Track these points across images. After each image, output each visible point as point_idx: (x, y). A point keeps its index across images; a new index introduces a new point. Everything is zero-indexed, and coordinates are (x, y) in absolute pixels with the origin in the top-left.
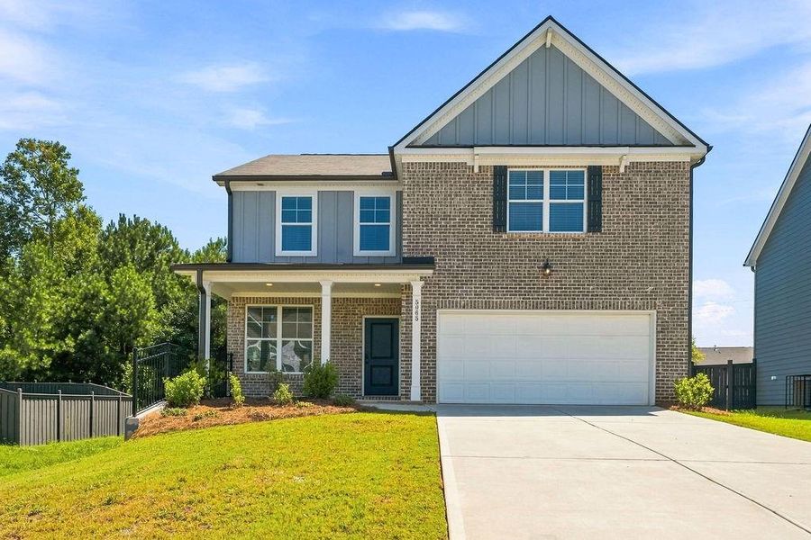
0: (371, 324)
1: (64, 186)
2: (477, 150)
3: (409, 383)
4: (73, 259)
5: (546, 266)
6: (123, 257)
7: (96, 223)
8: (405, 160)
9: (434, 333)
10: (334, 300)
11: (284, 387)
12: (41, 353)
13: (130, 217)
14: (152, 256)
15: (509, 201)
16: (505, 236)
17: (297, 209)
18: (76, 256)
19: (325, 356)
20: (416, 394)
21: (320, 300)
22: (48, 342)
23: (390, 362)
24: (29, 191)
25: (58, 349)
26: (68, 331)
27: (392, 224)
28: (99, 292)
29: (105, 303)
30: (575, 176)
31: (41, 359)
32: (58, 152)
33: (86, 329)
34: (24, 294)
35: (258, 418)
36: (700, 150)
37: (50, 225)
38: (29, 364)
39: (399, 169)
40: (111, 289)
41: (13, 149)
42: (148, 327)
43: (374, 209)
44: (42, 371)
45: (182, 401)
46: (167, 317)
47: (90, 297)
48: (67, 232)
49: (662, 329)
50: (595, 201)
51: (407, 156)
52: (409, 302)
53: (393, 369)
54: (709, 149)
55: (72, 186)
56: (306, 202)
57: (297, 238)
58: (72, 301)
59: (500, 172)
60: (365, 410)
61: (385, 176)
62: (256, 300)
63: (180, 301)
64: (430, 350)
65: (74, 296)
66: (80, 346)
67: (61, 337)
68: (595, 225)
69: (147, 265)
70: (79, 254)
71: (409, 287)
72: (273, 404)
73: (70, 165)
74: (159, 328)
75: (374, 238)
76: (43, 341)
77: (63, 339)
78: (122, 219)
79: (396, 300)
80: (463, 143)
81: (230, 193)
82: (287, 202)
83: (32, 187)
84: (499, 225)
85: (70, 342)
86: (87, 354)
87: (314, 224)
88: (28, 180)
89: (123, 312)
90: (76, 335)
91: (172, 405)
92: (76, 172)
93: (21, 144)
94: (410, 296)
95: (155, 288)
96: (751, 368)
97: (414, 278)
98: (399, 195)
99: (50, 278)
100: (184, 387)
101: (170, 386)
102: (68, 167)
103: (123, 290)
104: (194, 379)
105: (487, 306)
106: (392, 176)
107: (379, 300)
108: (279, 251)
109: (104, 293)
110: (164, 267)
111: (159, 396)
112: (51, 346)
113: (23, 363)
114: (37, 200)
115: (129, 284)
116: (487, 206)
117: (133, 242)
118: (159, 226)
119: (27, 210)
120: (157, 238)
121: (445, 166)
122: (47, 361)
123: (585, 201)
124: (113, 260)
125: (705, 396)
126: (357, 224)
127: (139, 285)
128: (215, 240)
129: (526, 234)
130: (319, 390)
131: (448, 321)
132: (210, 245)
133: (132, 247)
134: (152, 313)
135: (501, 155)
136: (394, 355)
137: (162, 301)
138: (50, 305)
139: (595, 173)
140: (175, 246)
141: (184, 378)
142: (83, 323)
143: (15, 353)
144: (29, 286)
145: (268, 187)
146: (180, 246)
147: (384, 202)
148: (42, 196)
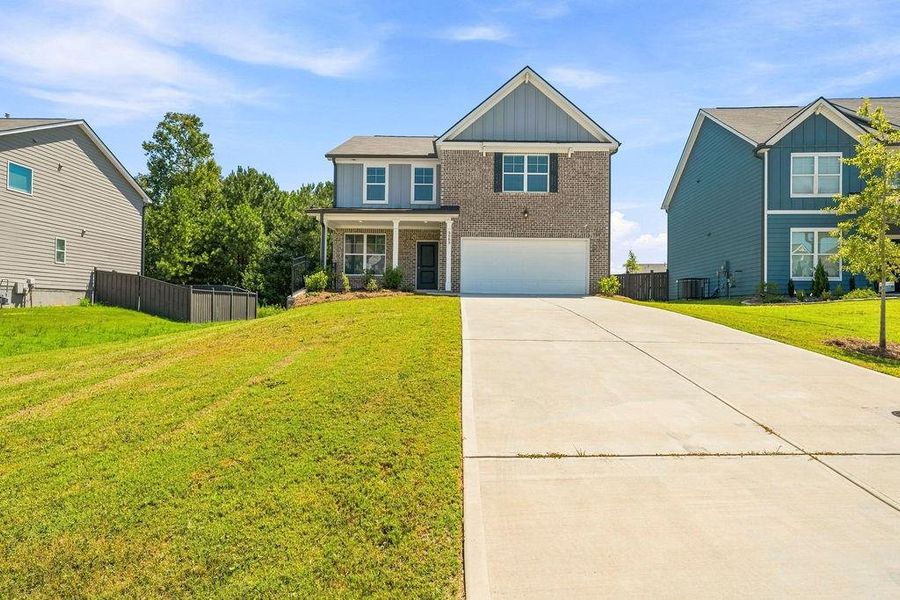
0: (421, 246)
1: (199, 146)
2: (485, 144)
3: (444, 281)
4: (203, 197)
5: (526, 212)
6: (241, 196)
7: (217, 171)
8: (442, 149)
9: (459, 251)
10: (400, 231)
11: (373, 281)
12: (185, 264)
13: (245, 168)
14: (261, 196)
15: (504, 173)
16: (501, 194)
17: (376, 175)
18: (206, 196)
19: (395, 264)
20: (448, 287)
21: (392, 231)
22: (190, 257)
23: (432, 269)
24: (173, 149)
25: (197, 262)
26: (204, 250)
27: (434, 184)
28: (225, 222)
29: (230, 229)
30: (543, 159)
31: (185, 268)
32: (195, 121)
33: (216, 248)
34: (172, 223)
35: (362, 297)
36: (614, 145)
37: (188, 174)
38: (177, 272)
39: (439, 153)
40: (234, 220)
41: (162, 119)
42: (260, 247)
43: (423, 175)
44: (186, 276)
45: (315, 288)
46: (273, 239)
47: (218, 225)
48: (201, 179)
49: (593, 250)
50: (554, 174)
51: (443, 146)
52: (445, 233)
53: (435, 274)
54: (620, 144)
55: (204, 146)
56: (382, 171)
57: (376, 193)
58: (206, 228)
59: (498, 156)
60: (418, 294)
61: (430, 156)
62: (351, 230)
63: (283, 229)
64: (456, 262)
65: (207, 224)
66: (212, 260)
67: (198, 253)
68: (554, 188)
69: (257, 202)
70: (208, 194)
71: (444, 223)
72: (367, 291)
73: (203, 131)
74: (267, 247)
75: (423, 193)
76: (186, 256)
77: (200, 255)
78: (240, 170)
79: (438, 231)
80: (477, 139)
81: (335, 164)
82: (370, 170)
83: (175, 146)
84: (497, 188)
85: (205, 257)
86: (217, 264)
87: (387, 184)
88: (173, 142)
89: (242, 235)
90: (209, 252)
91: (309, 291)
92: (207, 136)
93: (168, 115)
94: (445, 229)
95: (263, 218)
96: (665, 276)
97: (448, 219)
98: (439, 167)
99: (191, 212)
100: (316, 282)
101: (308, 280)
102: (202, 133)
103: (242, 220)
104: (321, 276)
105: (491, 235)
106: (434, 156)
107: (427, 231)
108: (365, 201)
109: (228, 223)
110: (270, 204)
111: (302, 285)
112: (192, 259)
113: (173, 271)
114: (179, 155)
115: (246, 216)
116: (491, 176)
117: (248, 186)
118: (265, 175)
119: (172, 162)
120: (265, 183)
121: (466, 152)
122: (190, 270)
123: (548, 174)
124: (234, 200)
125: (616, 288)
126: (413, 184)
127: (253, 217)
128: (306, 186)
129: (513, 193)
130: (393, 283)
131: (467, 243)
132: (303, 189)
133: (247, 190)
134: (261, 236)
135: (499, 147)
136: (435, 264)
137: (269, 229)
138: (191, 229)
139: (554, 157)
140: (277, 189)
141: (317, 275)
142: (215, 244)
143: (167, 264)
144: (177, 217)
145: (359, 161)
146: (281, 189)
147: (429, 171)
148: (182, 152)
